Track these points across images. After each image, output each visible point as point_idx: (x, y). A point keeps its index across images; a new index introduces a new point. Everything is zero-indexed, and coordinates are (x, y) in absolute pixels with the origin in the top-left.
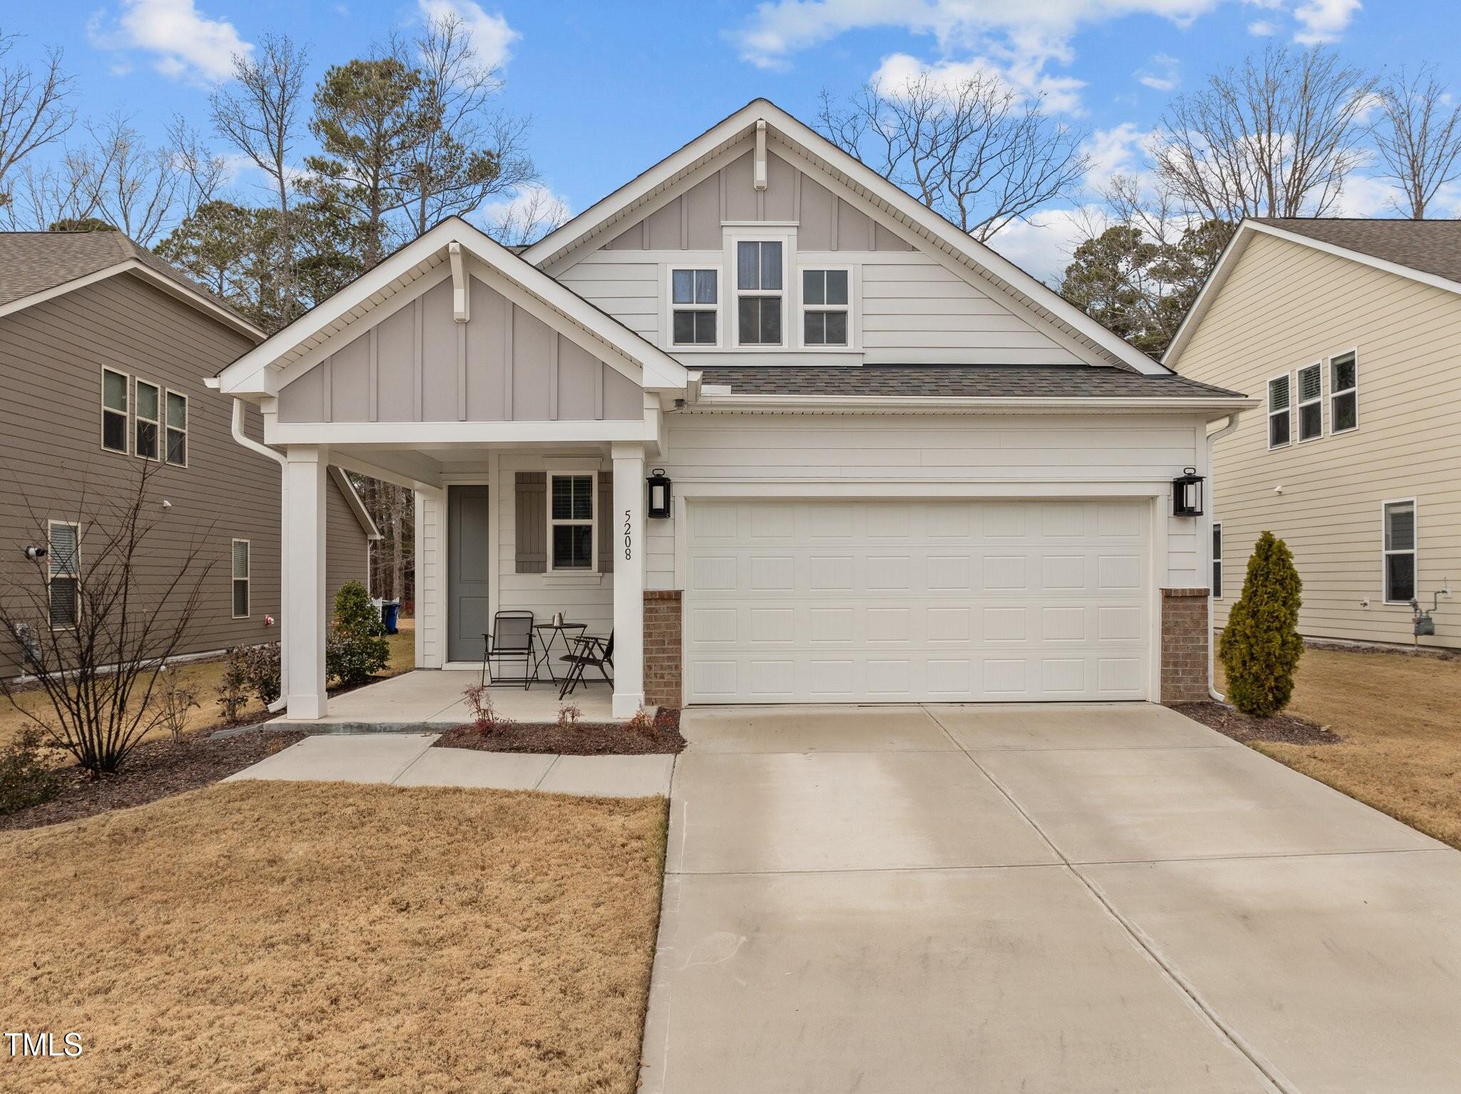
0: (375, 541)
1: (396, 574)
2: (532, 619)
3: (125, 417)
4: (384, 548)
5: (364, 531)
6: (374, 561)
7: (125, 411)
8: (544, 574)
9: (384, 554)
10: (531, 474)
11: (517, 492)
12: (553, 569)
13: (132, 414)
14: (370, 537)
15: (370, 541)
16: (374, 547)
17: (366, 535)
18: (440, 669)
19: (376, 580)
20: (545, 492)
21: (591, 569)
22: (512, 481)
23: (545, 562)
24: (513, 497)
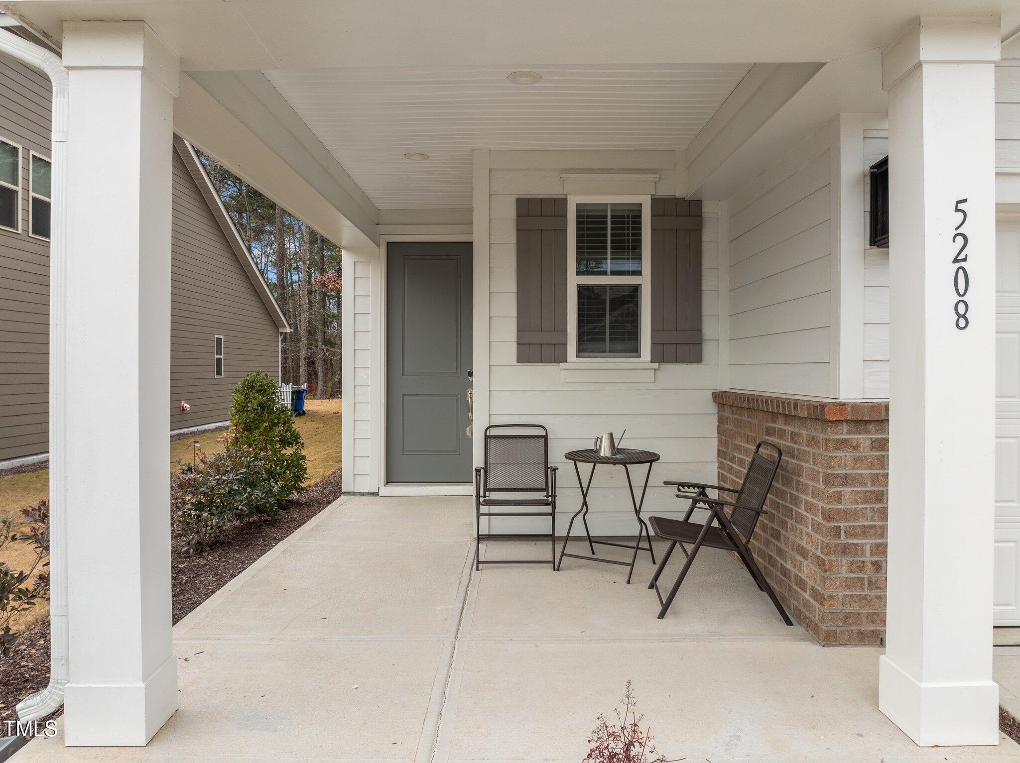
0: (286, 333)
1: (302, 363)
2: (545, 437)
3: (17, 192)
4: (292, 341)
5: (275, 324)
6: (284, 351)
7: (17, 185)
8: (563, 365)
9: (292, 346)
10: (542, 201)
11: (519, 231)
12: (578, 356)
13: (26, 190)
14: (281, 330)
15: (281, 333)
16: (284, 340)
17: (277, 328)
18: (376, 494)
19: (286, 367)
20: (565, 230)
21: (639, 357)
22: (510, 212)
23: (565, 344)
24: (513, 239)
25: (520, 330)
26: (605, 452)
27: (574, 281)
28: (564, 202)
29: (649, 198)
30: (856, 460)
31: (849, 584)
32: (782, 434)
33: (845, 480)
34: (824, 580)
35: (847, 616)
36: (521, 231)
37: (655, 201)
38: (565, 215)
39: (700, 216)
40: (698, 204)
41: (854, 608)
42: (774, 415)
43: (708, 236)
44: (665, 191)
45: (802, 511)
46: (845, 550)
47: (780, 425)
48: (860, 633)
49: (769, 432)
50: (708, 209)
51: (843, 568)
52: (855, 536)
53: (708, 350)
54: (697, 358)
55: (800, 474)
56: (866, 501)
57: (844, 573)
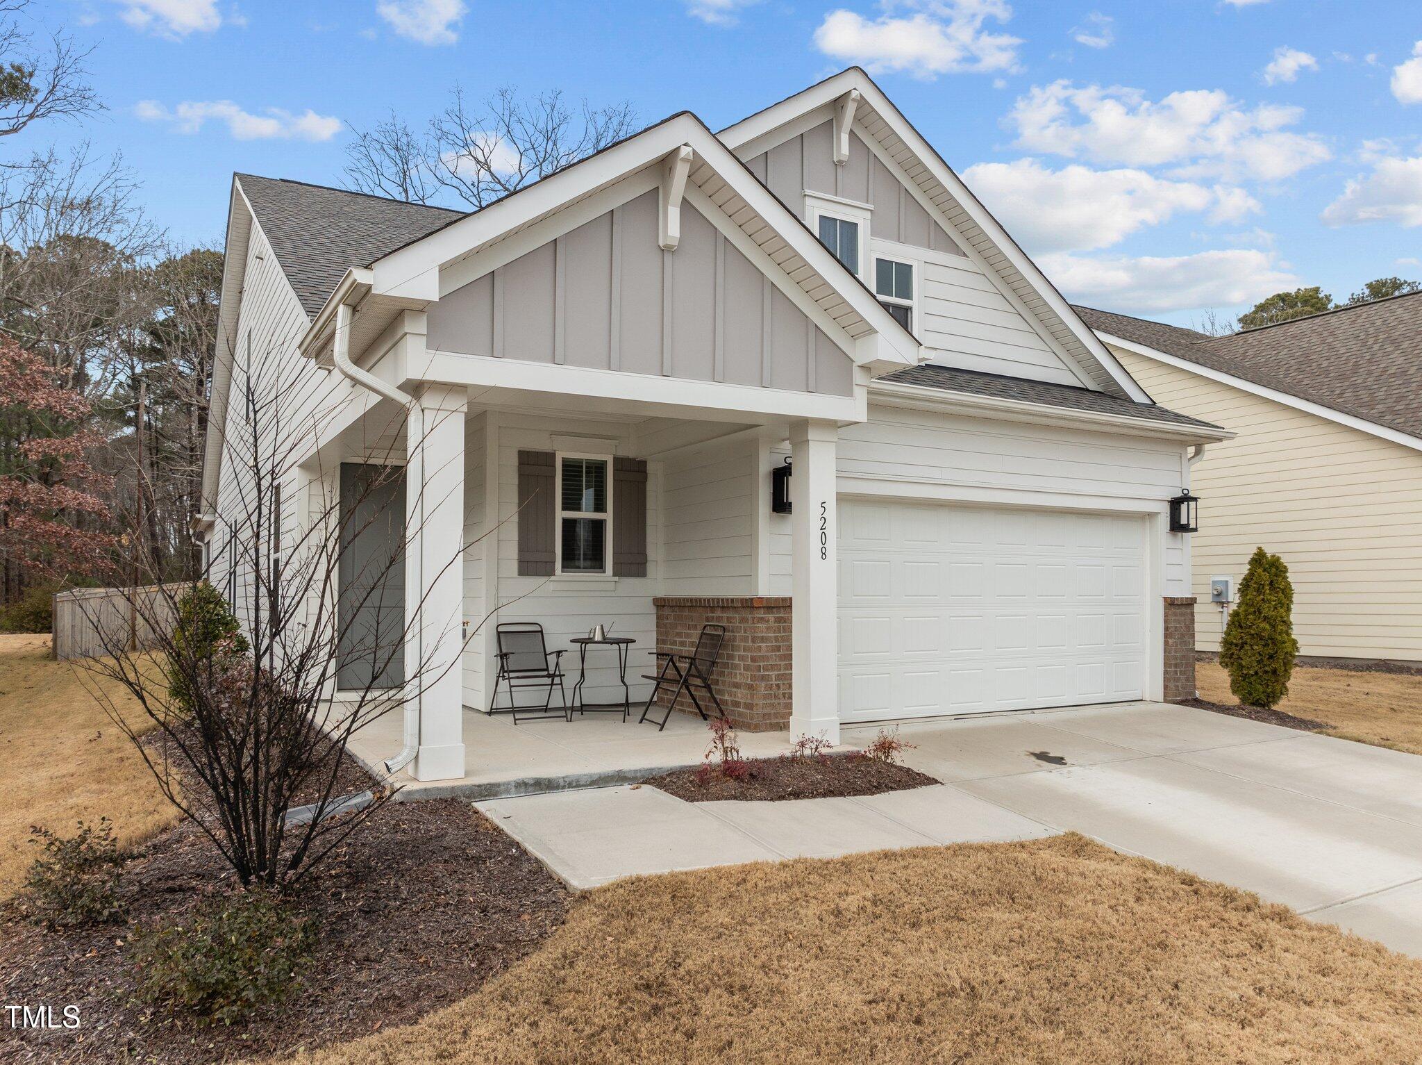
2: (541, 631)
8: (552, 578)
10: (537, 454)
12: (562, 571)
20: (554, 477)
21: (604, 572)
22: (514, 461)
23: (554, 562)
24: (516, 481)
25: (521, 550)
26: (598, 637)
27: (560, 515)
28: (553, 455)
29: (612, 457)
30: (767, 628)
31: (765, 697)
32: (720, 619)
33: (763, 639)
34: (752, 696)
35: (765, 715)
36: (521, 476)
37: (616, 460)
38: (554, 466)
39: (645, 472)
40: (644, 463)
41: (767, 710)
42: (713, 608)
43: (650, 486)
44: (622, 453)
45: (737, 662)
46: (763, 678)
47: (718, 613)
48: (771, 724)
49: (707, 619)
50: (651, 468)
51: (762, 688)
52: (767, 670)
53: (650, 568)
54: (643, 574)
55: (734, 640)
56: (772, 651)
57: (763, 691)
